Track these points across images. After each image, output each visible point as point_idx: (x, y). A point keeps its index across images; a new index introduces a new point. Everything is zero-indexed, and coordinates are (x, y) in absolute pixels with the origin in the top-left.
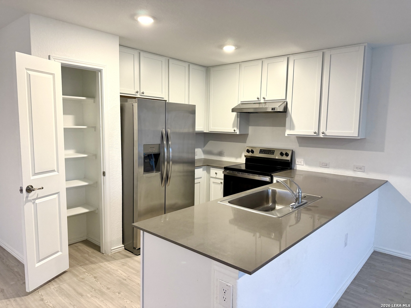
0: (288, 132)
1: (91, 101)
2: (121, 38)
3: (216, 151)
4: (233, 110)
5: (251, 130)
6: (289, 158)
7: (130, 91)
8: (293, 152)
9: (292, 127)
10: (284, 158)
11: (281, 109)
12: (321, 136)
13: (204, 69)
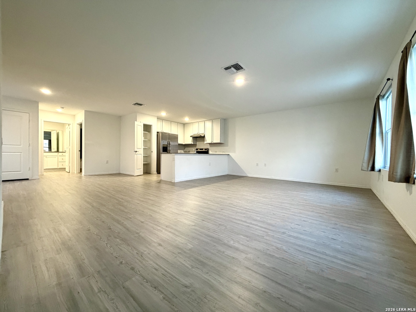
0: (205, 142)
1: (149, 133)
2: (157, 117)
3: (188, 151)
4: (191, 136)
5: (198, 143)
6: (207, 151)
7: (160, 131)
8: (208, 149)
9: (206, 141)
10: (206, 150)
11: (203, 136)
12: (213, 143)
13: (183, 124)
